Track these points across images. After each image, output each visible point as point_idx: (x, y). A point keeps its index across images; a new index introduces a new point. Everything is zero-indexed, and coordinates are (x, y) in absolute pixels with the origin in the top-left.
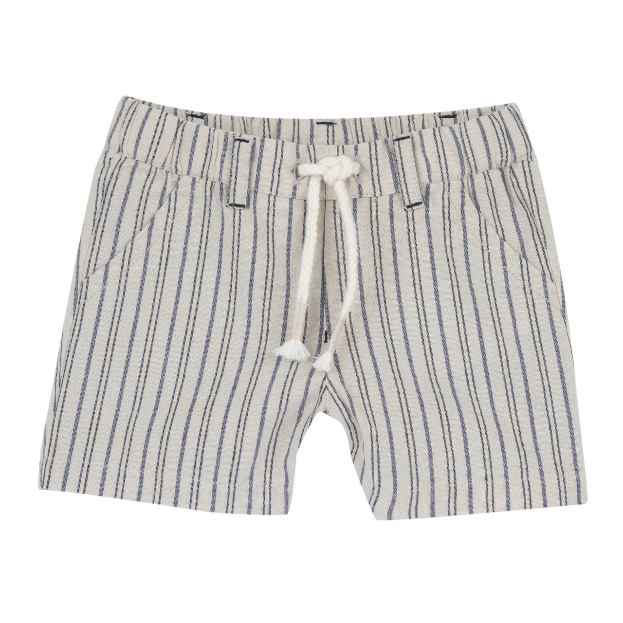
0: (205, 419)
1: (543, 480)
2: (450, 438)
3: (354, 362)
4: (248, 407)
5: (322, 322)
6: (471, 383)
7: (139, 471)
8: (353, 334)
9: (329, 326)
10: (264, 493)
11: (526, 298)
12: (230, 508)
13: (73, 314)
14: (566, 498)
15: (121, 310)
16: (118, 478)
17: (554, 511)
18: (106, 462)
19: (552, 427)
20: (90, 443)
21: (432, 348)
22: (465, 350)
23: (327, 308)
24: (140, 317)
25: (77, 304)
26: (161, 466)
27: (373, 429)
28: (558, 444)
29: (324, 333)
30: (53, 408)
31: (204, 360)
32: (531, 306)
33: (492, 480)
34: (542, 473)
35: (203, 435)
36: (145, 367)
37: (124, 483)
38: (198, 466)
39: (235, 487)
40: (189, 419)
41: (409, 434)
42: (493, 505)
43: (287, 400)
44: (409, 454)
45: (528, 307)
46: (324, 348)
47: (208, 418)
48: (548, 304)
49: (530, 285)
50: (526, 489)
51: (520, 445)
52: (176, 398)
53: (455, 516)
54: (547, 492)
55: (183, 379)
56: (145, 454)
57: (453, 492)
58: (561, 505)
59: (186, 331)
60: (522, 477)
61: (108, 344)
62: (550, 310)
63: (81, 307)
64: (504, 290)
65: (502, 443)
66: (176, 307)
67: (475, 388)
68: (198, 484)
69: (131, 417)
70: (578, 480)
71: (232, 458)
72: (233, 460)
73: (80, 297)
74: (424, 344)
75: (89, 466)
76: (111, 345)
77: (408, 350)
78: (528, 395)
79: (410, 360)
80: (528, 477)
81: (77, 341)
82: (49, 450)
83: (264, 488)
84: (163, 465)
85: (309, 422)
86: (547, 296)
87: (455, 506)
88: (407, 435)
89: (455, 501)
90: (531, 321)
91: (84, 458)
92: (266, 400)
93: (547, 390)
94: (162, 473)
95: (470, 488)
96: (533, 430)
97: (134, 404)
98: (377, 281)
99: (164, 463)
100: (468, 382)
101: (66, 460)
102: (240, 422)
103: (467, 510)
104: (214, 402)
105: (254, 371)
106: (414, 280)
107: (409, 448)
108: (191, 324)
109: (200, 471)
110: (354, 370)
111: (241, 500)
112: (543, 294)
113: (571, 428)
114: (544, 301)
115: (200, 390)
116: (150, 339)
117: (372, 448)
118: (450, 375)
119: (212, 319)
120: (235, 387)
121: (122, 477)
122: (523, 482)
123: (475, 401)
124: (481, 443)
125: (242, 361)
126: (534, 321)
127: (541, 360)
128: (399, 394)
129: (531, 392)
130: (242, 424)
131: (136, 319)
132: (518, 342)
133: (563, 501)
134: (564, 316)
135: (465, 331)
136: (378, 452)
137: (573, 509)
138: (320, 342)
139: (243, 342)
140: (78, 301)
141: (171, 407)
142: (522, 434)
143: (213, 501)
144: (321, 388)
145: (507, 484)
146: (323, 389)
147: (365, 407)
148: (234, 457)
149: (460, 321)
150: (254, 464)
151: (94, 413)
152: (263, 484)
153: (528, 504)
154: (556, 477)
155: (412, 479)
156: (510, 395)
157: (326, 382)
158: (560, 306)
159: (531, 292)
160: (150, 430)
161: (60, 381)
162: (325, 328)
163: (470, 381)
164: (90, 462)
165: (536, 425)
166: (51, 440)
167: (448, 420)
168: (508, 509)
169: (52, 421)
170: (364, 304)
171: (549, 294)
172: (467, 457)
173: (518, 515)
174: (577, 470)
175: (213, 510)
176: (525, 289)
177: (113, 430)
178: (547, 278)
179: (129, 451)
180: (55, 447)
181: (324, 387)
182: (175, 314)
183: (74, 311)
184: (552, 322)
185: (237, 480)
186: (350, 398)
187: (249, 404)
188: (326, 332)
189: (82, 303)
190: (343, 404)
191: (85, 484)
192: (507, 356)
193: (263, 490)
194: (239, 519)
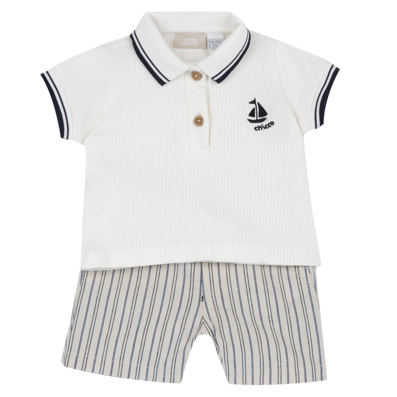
0: (144, 336)
1: (305, 368)
2: (262, 348)
3: (216, 311)
4: (165, 331)
5: (200, 292)
6: (271, 322)
7: (112, 361)
8: (215, 297)
9: (204, 293)
10: (171, 373)
11: (297, 281)
12: (154, 379)
13: (80, 284)
14: (316, 377)
15: (103, 283)
16: (102, 364)
17: (310, 384)
18: (96, 356)
19: (310, 343)
20: (88, 347)
21: (253, 305)
22: (268, 305)
23: (203, 285)
24: (112, 287)
25: (82, 279)
26: (122, 358)
27: (225, 342)
28: (312, 351)
29: (201, 297)
30: (70, 329)
31: (143, 307)
32: (300, 285)
33: (281, 368)
34: (304, 365)
35: (143, 345)
36: (114, 310)
37: (104, 366)
38: (140, 359)
39: (157, 370)
40: (136, 336)
41: (242, 345)
42: (281, 380)
43: (184, 328)
44: (242, 355)
45: (298, 285)
46: (201, 304)
47: (145, 336)
48: (308, 284)
49: (299, 275)
50: (297, 374)
51: (295, 352)
52: (129, 325)
53: (263, 385)
54: (307, 374)
55: (133, 316)
56: (114, 353)
57: (262, 373)
58: (313, 381)
59: (134, 293)
60: (295, 367)
61: (97, 299)
62: (309, 287)
63: (84, 281)
64: (287, 277)
65: (286, 350)
66: (130, 283)
67: (273, 324)
68: (140, 367)
69: (108, 334)
70: (321, 368)
71: (156, 356)
72: (157, 357)
73: (84, 276)
74: (249, 303)
75: (87, 358)
76: (98, 299)
77: (241, 306)
78: (298, 327)
79: (242, 310)
80: (298, 367)
81: (82, 297)
82: (68, 349)
83: (171, 371)
84: (123, 358)
85: (194, 338)
86: (307, 280)
87: (263, 380)
88: (241, 346)
89: (263, 378)
90: (300, 292)
91: (85, 354)
92: (174, 328)
93: (307, 325)
94: (123, 362)
95: (271, 372)
96: (301, 344)
97: (109, 328)
98: (227, 273)
99: (124, 357)
100: (270, 321)
101: (77, 354)
102: (161, 339)
103: (269, 382)
104: (148, 328)
105: (167, 313)
106: (244, 272)
107: (242, 352)
108: (137, 290)
109: (141, 361)
110: (216, 315)
111: (160, 375)
112: (305, 279)
113: (319, 343)
114: (306, 282)
115: (141, 322)
116: (117, 297)
117: (224, 352)
118: (261, 318)
119: (147, 288)
120: (158, 321)
121: (103, 363)
122: (295, 369)
123: (273, 330)
124: (276, 350)
125: (161, 308)
126: (301, 291)
127: (304, 310)
128: (237, 326)
129: (300, 326)
130: (162, 340)
131: (111, 287)
132: (293, 302)
133: (314, 379)
134: (316, 289)
135: (269, 296)
136: (227, 354)
137: (319, 383)
138: (199, 301)
139: (162, 298)
140: (83, 278)
141: (127, 330)
142: (295, 346)
143: (147, 376)
144: (200, 323)
145: (288, 370)
146: (201, 324)
147: (221, 332)
148: (157, 355)
149: (266, 292)
150: (167, 359)
151: (90, 332)
152: (171, 369)
153: (298, 381)
154: (311, 367)
155: (243, 365)
156: (290, 328)
157: (203, 320)
158: (313, 284)
159: (300, 278)
160: (117, 341)
161: (74, 316)
162: (202, 294)
163: (271, 321)
164: (88, 355)
165: (302, 342)
166: (69, 344)
167: (260, 339)
168: (288, 383)
169: (70, 335)
170: (220, 284)
171: (308, 279)
172: (270, 357)
173: (293, 386)
174: (321, 363)
175: (146, 380)
176: (296, 277)
177: (99, 340)
178: (307, 271)
179: (107, 351)
180: (71, 348)
181: (202, 323)
182: (129, 286)
183: (81, 283)
184: (310, 292)
185: (158, 366)
186: (214, 328)
187: (165, 330)
188: (202, 296)
189: (85, 279)
190: (211, 330)
191: (86, 366)
192: (288, 308)
193: (170, 371)
194: (159, 385)
